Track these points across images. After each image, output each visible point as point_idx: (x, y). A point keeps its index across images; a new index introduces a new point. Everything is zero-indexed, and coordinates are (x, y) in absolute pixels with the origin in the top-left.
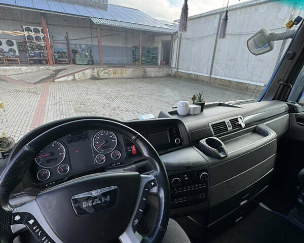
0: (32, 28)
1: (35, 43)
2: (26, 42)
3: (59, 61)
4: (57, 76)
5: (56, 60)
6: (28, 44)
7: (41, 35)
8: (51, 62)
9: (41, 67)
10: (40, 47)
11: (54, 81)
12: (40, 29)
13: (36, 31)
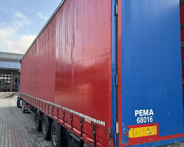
0: (6, 76)
1: (6, 82)
2: (1, 82)
3: (15, 90)
4: (14, 96)
5: (13, 89)
6: (2, 82)
7: (9, 78)
8: (11, 90)
9: (6, 93)
10: (7, 84)
11: (12, 97)
12: (9, 76)
13: (7, 77)
